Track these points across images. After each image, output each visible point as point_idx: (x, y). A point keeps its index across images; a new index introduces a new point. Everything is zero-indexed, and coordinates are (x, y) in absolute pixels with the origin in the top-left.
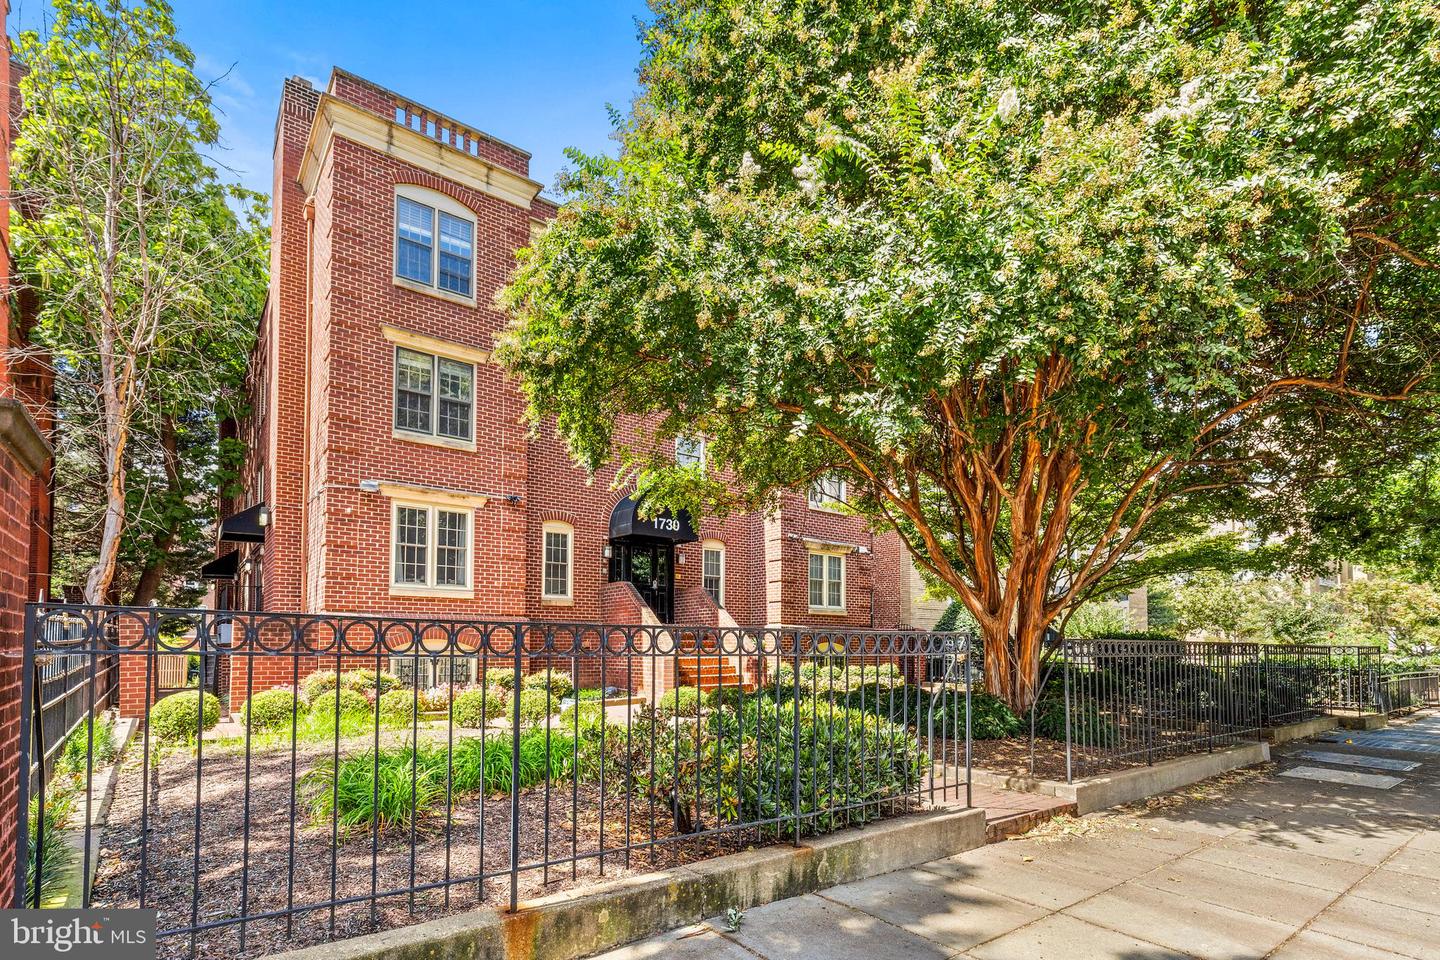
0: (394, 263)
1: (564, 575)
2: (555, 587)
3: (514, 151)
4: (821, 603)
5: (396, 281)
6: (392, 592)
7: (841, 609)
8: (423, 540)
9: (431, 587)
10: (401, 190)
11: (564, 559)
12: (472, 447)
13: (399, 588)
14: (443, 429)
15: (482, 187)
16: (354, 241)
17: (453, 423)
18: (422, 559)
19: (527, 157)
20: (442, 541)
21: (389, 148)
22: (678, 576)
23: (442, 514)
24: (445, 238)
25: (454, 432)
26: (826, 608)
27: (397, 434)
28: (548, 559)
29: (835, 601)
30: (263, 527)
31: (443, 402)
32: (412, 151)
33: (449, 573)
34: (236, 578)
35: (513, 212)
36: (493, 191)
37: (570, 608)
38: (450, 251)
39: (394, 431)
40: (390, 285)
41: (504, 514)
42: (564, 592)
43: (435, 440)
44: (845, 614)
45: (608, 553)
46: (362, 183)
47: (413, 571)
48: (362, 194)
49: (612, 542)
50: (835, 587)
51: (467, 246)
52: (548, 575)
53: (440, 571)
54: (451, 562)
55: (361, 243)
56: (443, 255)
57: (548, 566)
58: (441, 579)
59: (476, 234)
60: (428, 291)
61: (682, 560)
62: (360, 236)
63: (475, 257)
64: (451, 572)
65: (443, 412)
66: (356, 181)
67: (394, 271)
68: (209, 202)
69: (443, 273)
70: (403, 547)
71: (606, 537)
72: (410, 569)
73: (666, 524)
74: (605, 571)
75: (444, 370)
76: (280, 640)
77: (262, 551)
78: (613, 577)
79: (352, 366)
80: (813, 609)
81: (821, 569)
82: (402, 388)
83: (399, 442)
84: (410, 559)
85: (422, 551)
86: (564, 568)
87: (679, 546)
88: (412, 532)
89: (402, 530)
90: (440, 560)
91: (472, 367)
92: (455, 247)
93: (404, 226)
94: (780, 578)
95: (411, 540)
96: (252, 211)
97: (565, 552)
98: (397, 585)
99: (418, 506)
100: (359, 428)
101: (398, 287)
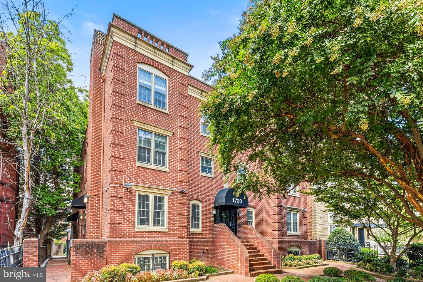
0: (137, 94)
1: (198, 221)
2: (195, 225)
3: (182, 52)
4: (290, 231)
5: (138, 102)
6: (136, 230)
7: (298, 233)
8: (148, 208)
9: (151, 227)
10: (139, 66)
11: (198, 215)
12: (167, 170)
13: (139, 228)
14: (156, 162)
15: (170, 66)
16: (122, 85)
17: (160, 160)
18: (148, 216)
19: (187, 55)
20: (155, 208)
21: (135, 48)
22: (239, 221)
23: (155, 197)
24: (156, 86)
25: (160, 164)
26: (292, 232)
27: (138, 164)
28: (192, 215)
29: (295, 230)
30: (86, 204)
31: (156, 152)
32: (144, 50)
33: (158, 222)
34: (78, 221)
35: (182, 76)
36: (174, 68)
37: (201, 234)
38: (158, 91)
39: (137, 163)
40: (135, 104)
41: (179, 197)
42: (198, 228)
43: (153, 166)
44: (299, 235)
45: (214, 212)
46: (124, 61)
47: (144, 221)
48: (125, 66)
49: (216, 208)
50: (295, 224)
51: (164, 89)
52: (192, 221)
53: (155, 220)
54: (159, 216)
55: (124, 86)
56: (156, 93)
57: (192, 217)
58: (155, 223)
59: (168, 84)
60: (150, 106)
61: (240, 215)
62: (124, 83)
63: (168, 94)
64: (159, 220)
65: (156, 156)
66: (122, 61)
67: (137, 98)
68: (69, 91)
69: (156, 100)
70: (140, 211)
71: (213, 206)
72: (143, 220)
73: (237, 201)
74: (213, 219)
75: (156, 139)
76: (91, 251)
77: (86, 212)
78: (216, 221)
79: (121, 137)
80: (288, 233)
81: (291, 217)
82: (140, 145)
83: (139, 167)
84: (143, 216)
85: (148, 212)
86: (198, 218)
87: (239, 209)
88: (144, 204)
89: (140, 204)
90: (155, 216)
91: (166, 138)
92: (160, 90)
93: (141, 81)
94: (277, 221)
95: (144, 208)
96: (85, 97)
97: (198, 212)
98: (138, 227)
99: (146, 194)
100: (124, 162)
101: (139, 104)
